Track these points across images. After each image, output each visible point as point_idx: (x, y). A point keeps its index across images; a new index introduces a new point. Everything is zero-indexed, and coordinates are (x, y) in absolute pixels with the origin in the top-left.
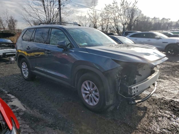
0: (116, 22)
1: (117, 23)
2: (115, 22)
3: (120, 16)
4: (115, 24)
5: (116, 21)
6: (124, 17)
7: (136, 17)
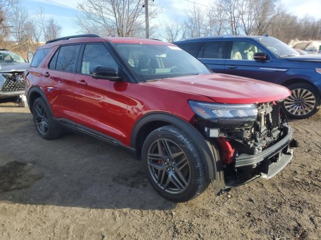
0: (234, 27)
1: (235, 29)
2: (232, 28)
3: (241, 16)
4: (232, 30)
5: (233, 25)
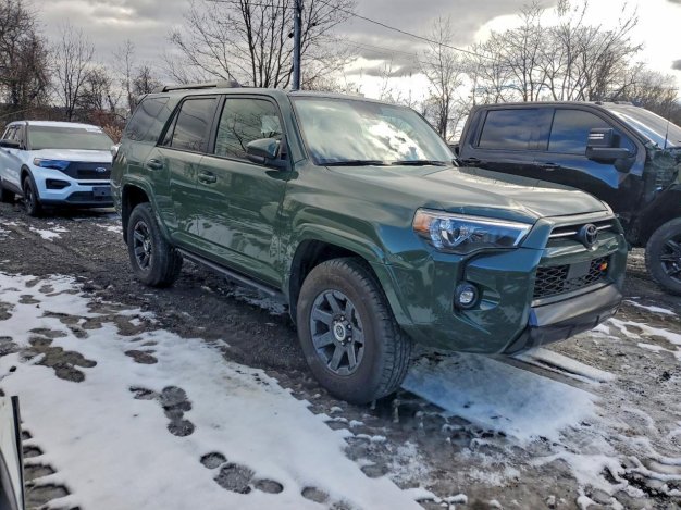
3: (548, 81)
6: (566, 84)
7: (617, 87)
